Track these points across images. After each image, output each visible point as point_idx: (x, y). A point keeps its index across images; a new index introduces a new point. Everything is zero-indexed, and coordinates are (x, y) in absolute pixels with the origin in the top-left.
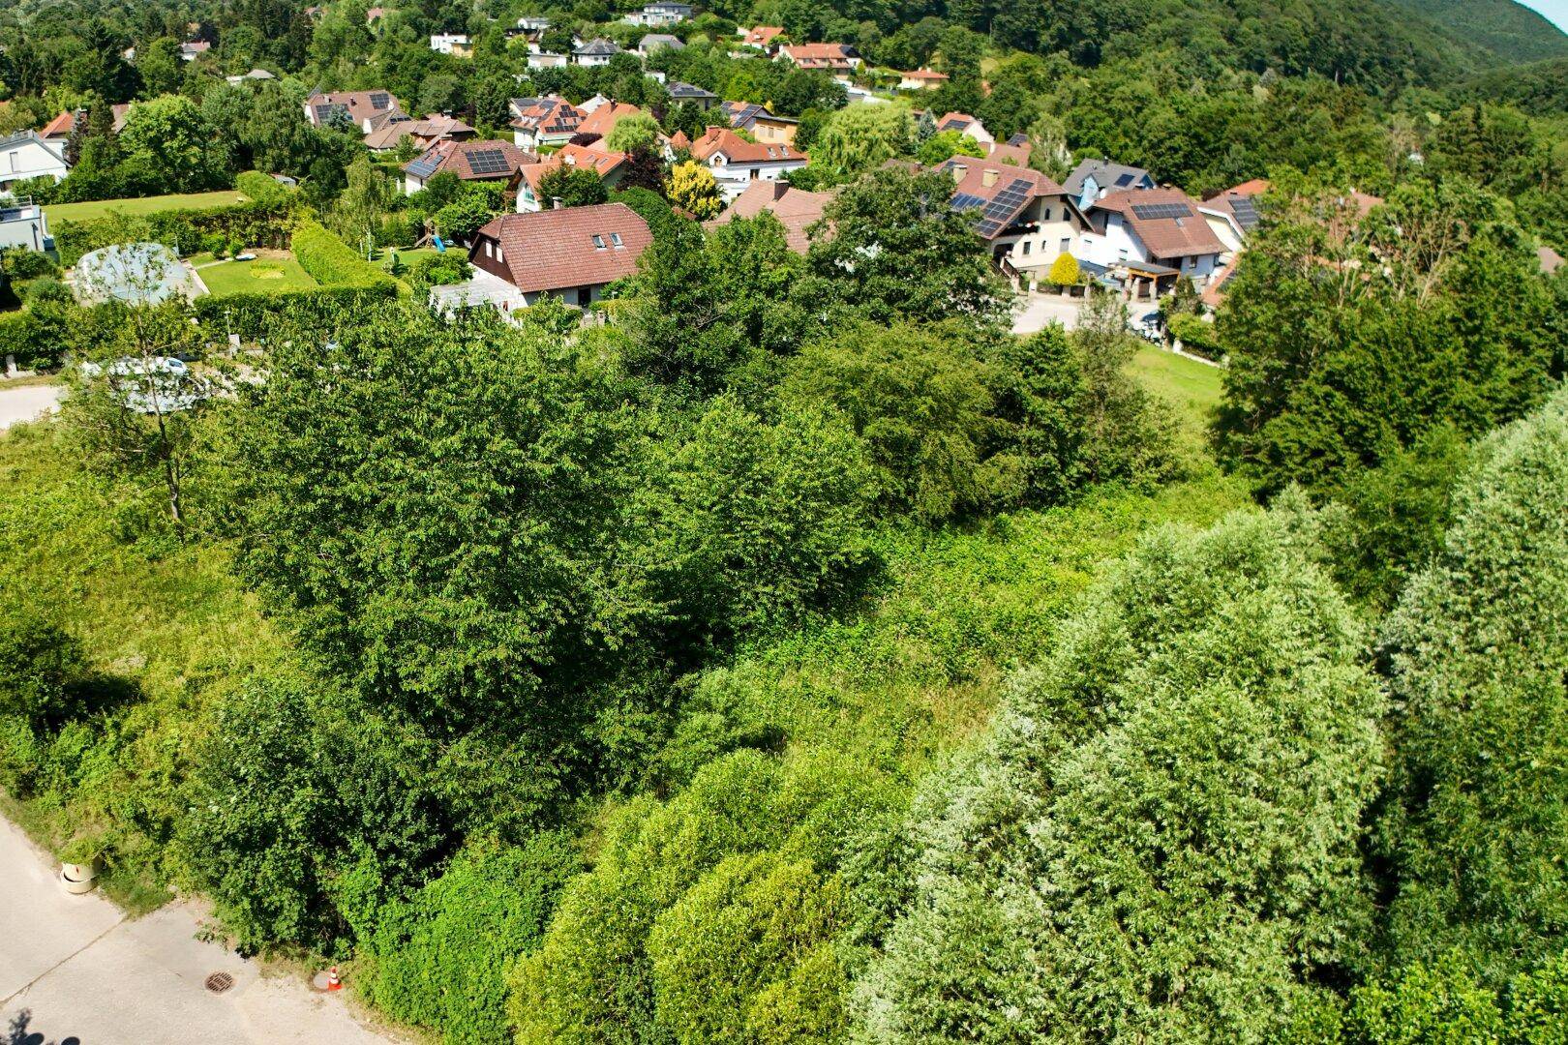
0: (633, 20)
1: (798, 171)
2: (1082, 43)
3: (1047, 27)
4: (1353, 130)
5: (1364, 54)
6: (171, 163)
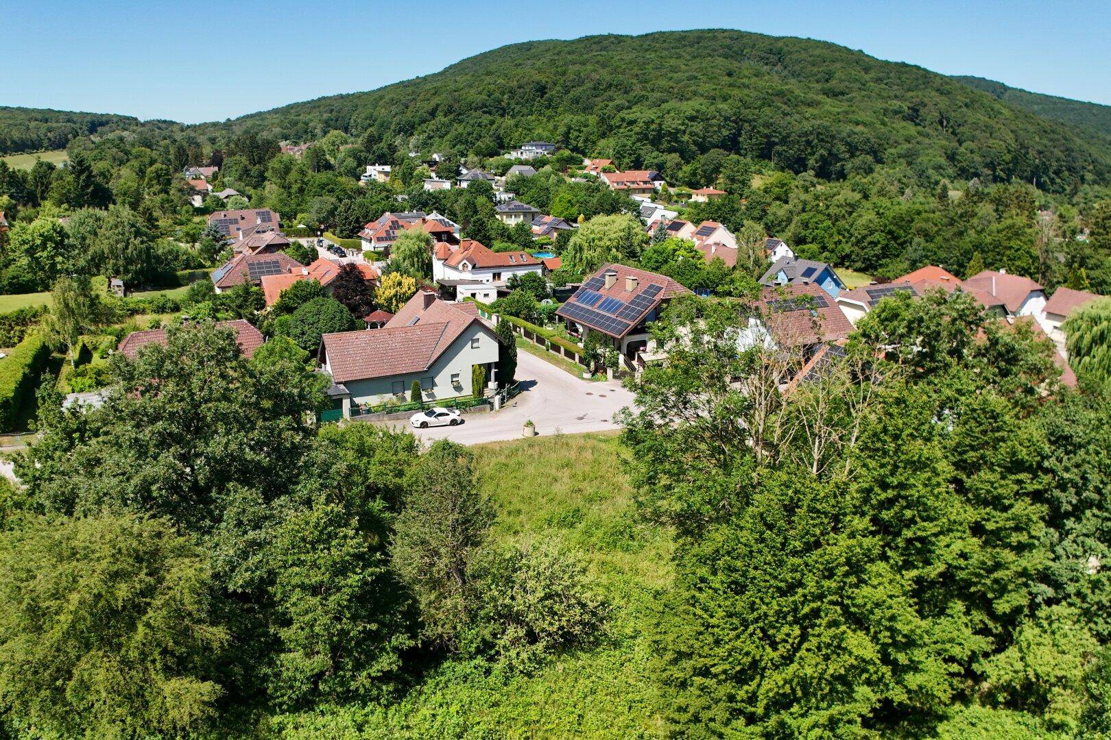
0: (514, 155)
1: (528, 275)
2: (838, 164)
3: (814, 154)
4: (1009, 222)
5: (1054, 164)
6: (42, 269)
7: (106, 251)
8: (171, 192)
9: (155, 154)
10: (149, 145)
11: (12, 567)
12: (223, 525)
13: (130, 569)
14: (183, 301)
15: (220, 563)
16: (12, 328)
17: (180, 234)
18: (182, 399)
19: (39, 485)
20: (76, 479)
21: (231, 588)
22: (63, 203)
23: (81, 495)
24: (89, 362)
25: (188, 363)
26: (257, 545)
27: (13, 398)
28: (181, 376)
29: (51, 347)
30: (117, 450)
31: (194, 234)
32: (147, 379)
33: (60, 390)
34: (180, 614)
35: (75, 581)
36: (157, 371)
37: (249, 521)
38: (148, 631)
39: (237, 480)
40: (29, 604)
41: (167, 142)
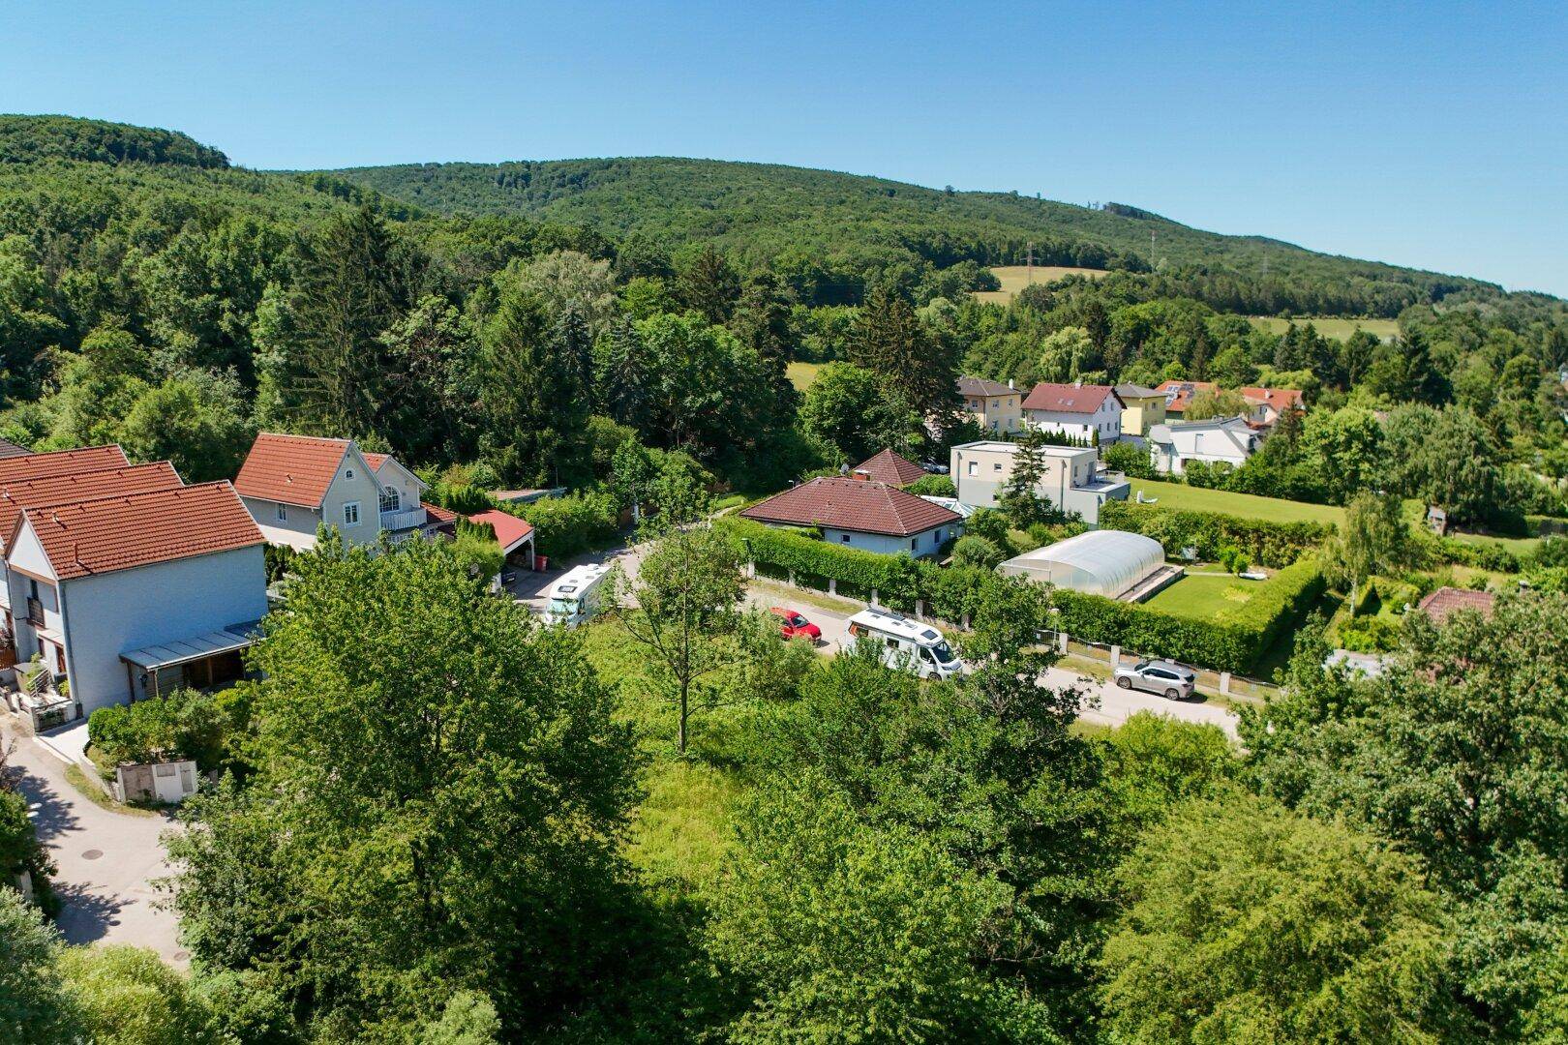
6: (1340, 475)
7: (1431, 467)
8: (1538, 399)
9: (1521, 341)
10: (1514, 326)
11: (1194, 846)
12: (1493, 896)
13: (1343, 908)
14: (1526, 560)
15: (1468, 948)
16: (1284, 544)
17: (1540, 462)
18: (1493, 699)
19: (1263, 755)
20: (1314, 763)
21: (1469, 989)
22: (1382, 392)
23: (1313, 786)
24: (1375, 613)
25: (1515, 649)
26: (1529, 944)
27: (1264, 634)
28: (1500, 666)
29: (1329, 581)
30: (1381, 743)
31: (1561, 465)
32: (1451, 657)
33: (1327, 641)
34: (1385, 994)
35: (1266, 894)
36: (1467, 650)
37: (1531, 904)
38: (1334, 998)
39: (1534, 839)
40: (1197, 899)
41: (1541, 325)
